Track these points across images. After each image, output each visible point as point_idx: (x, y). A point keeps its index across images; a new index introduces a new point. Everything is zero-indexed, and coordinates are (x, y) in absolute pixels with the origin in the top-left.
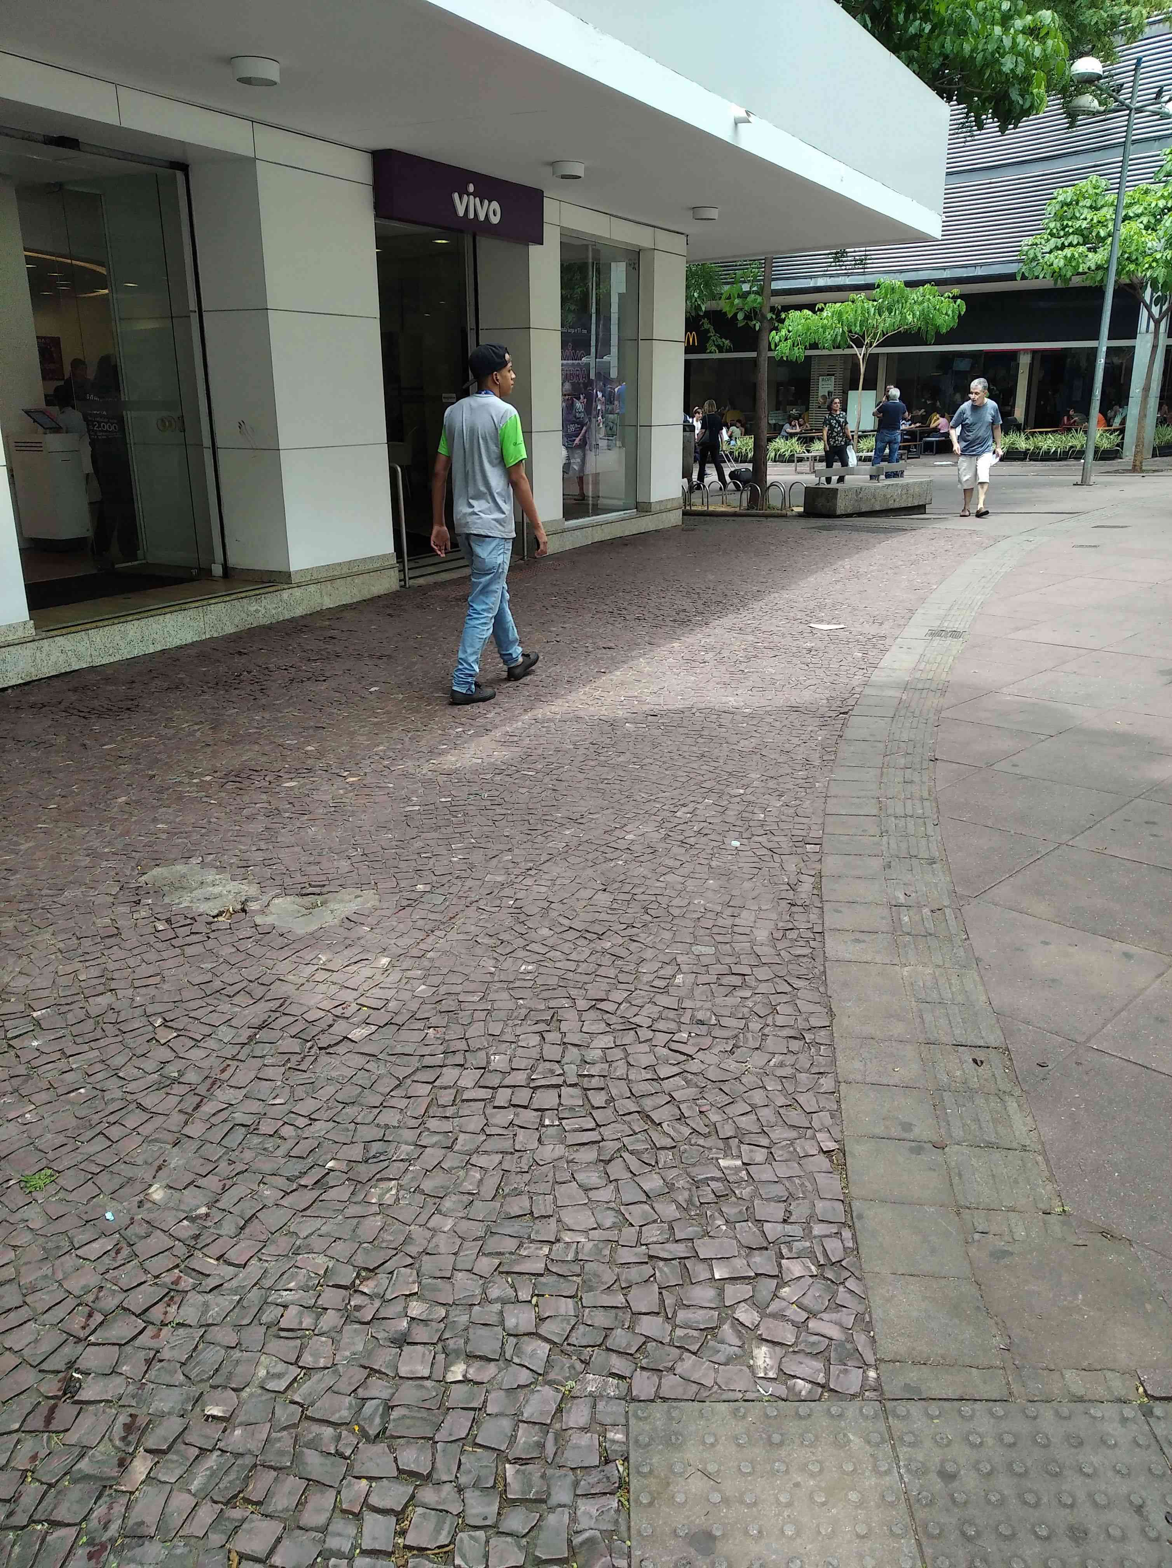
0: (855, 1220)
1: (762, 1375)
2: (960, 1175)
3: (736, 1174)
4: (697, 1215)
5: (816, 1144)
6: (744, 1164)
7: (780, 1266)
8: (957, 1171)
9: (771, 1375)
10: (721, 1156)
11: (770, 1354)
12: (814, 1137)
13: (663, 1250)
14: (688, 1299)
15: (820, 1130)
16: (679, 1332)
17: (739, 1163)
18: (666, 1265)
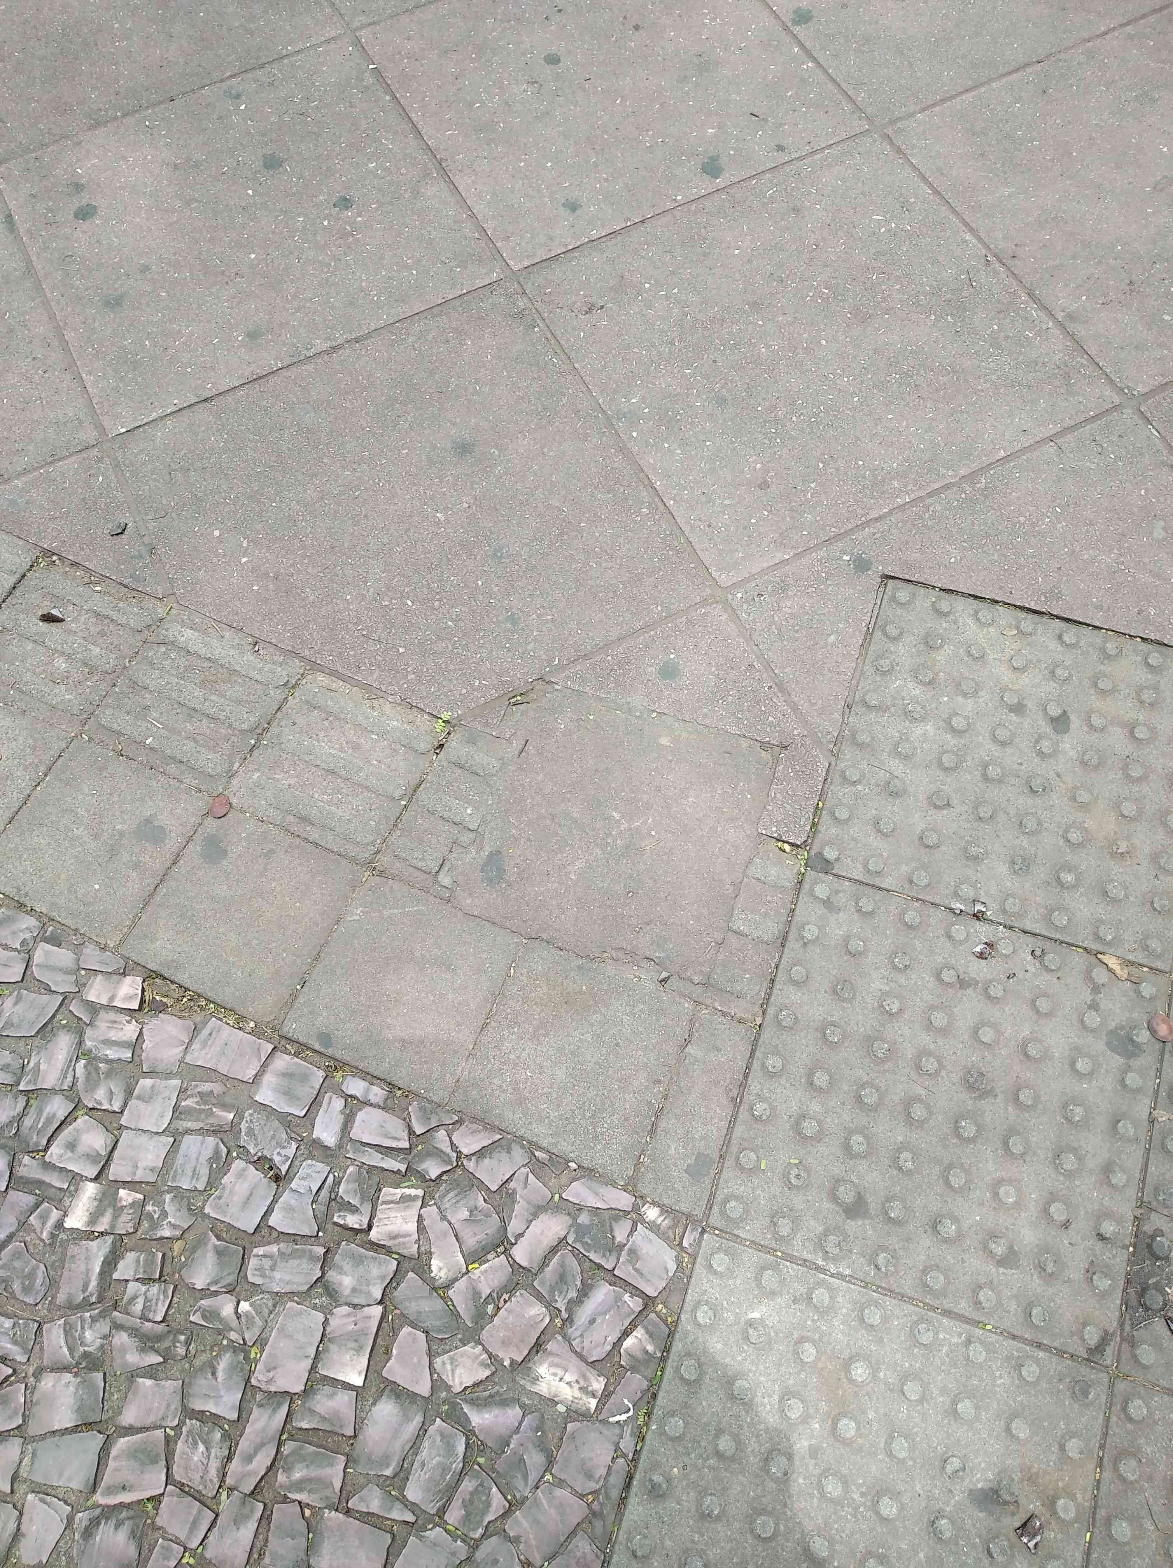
0: (330, 1052)
1: (593, 1403)
2: (305, 820)
3: (118, 1211)
4: (188, 1343)
5: (112, 1015)
6: (96, 1179)
7: (376, 1247)
8: (291, 818)
9: (598, 1385)
10: (55, 1214)
11: (557, 1366)
12: (94, 1008)
13: (249, 1459)
14: (385, 1461)
15: (81, 986)
16: (454, 1516)
17: (90, 1190)
18: (288, 1470)
